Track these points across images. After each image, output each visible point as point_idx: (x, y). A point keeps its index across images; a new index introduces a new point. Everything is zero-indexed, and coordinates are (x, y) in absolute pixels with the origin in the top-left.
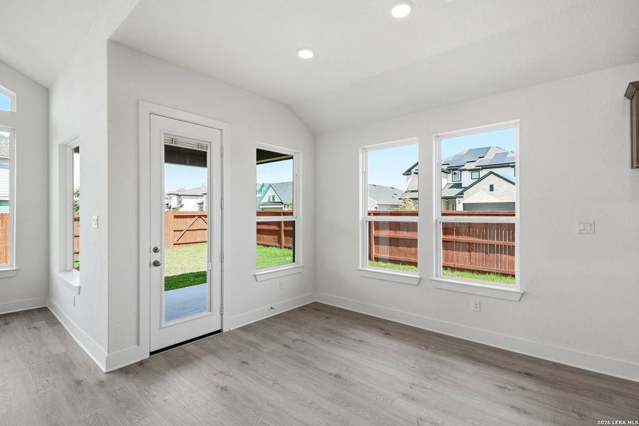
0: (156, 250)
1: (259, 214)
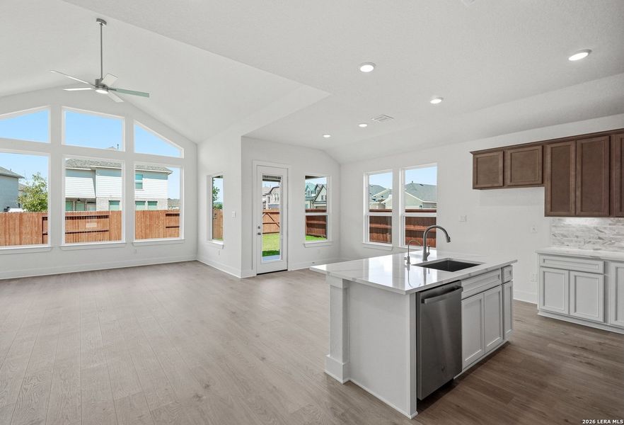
0: (259, 228)
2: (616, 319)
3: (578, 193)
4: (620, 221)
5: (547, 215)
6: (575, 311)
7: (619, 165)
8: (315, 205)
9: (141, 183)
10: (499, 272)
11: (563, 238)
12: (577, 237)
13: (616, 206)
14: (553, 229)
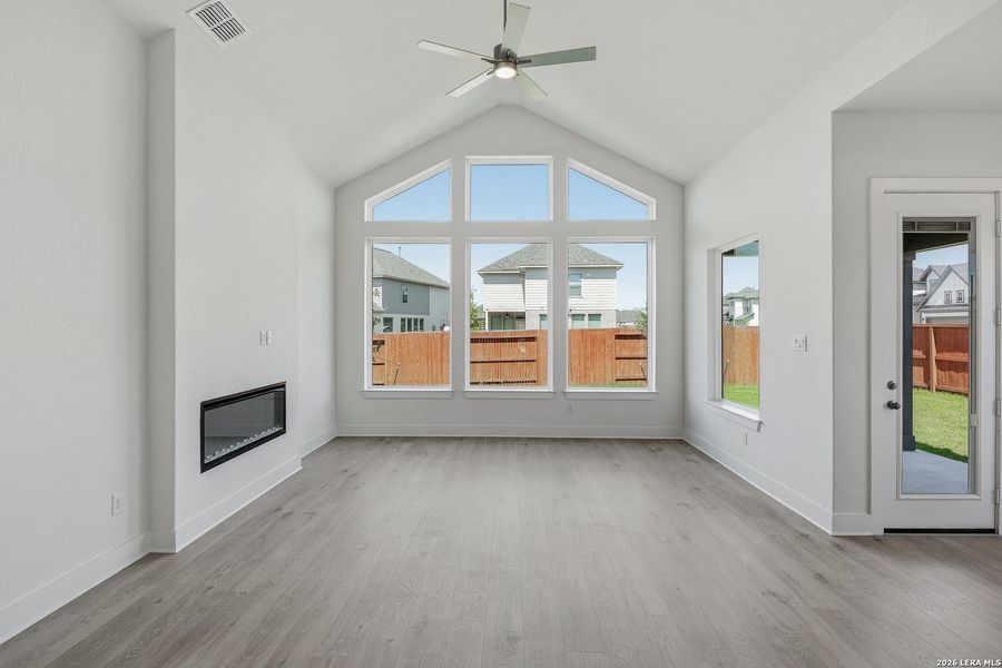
0: (891, 385)
8: (924, 316)
9: (580, 287)
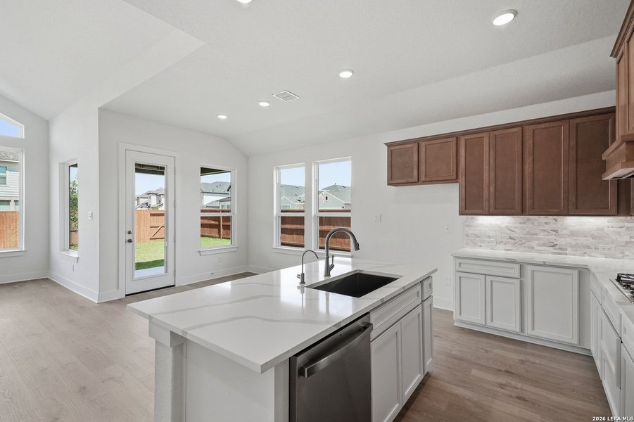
0: (129, 233)
1: (202, 211)
2: (533, 329)
3: (492, 189)
4: (529, 220)
5: (461, 213)
6: (492, 321)
7: (531, 158)
9: (5, 178)
10: (418, 288)
11: (476, 239)
12: (489, 237)
13: (528, 203)
14: (467, 229)
